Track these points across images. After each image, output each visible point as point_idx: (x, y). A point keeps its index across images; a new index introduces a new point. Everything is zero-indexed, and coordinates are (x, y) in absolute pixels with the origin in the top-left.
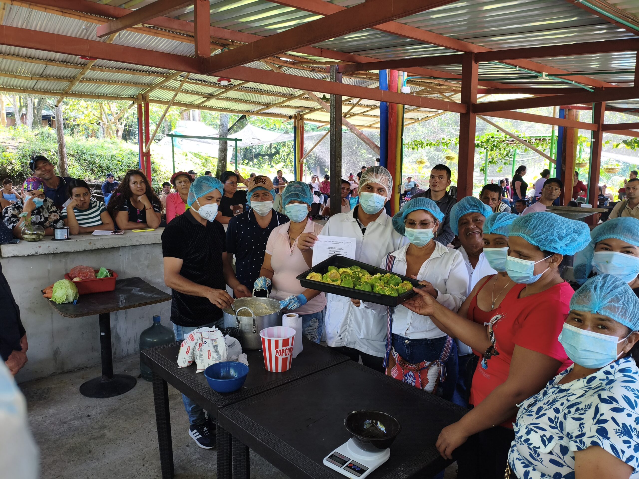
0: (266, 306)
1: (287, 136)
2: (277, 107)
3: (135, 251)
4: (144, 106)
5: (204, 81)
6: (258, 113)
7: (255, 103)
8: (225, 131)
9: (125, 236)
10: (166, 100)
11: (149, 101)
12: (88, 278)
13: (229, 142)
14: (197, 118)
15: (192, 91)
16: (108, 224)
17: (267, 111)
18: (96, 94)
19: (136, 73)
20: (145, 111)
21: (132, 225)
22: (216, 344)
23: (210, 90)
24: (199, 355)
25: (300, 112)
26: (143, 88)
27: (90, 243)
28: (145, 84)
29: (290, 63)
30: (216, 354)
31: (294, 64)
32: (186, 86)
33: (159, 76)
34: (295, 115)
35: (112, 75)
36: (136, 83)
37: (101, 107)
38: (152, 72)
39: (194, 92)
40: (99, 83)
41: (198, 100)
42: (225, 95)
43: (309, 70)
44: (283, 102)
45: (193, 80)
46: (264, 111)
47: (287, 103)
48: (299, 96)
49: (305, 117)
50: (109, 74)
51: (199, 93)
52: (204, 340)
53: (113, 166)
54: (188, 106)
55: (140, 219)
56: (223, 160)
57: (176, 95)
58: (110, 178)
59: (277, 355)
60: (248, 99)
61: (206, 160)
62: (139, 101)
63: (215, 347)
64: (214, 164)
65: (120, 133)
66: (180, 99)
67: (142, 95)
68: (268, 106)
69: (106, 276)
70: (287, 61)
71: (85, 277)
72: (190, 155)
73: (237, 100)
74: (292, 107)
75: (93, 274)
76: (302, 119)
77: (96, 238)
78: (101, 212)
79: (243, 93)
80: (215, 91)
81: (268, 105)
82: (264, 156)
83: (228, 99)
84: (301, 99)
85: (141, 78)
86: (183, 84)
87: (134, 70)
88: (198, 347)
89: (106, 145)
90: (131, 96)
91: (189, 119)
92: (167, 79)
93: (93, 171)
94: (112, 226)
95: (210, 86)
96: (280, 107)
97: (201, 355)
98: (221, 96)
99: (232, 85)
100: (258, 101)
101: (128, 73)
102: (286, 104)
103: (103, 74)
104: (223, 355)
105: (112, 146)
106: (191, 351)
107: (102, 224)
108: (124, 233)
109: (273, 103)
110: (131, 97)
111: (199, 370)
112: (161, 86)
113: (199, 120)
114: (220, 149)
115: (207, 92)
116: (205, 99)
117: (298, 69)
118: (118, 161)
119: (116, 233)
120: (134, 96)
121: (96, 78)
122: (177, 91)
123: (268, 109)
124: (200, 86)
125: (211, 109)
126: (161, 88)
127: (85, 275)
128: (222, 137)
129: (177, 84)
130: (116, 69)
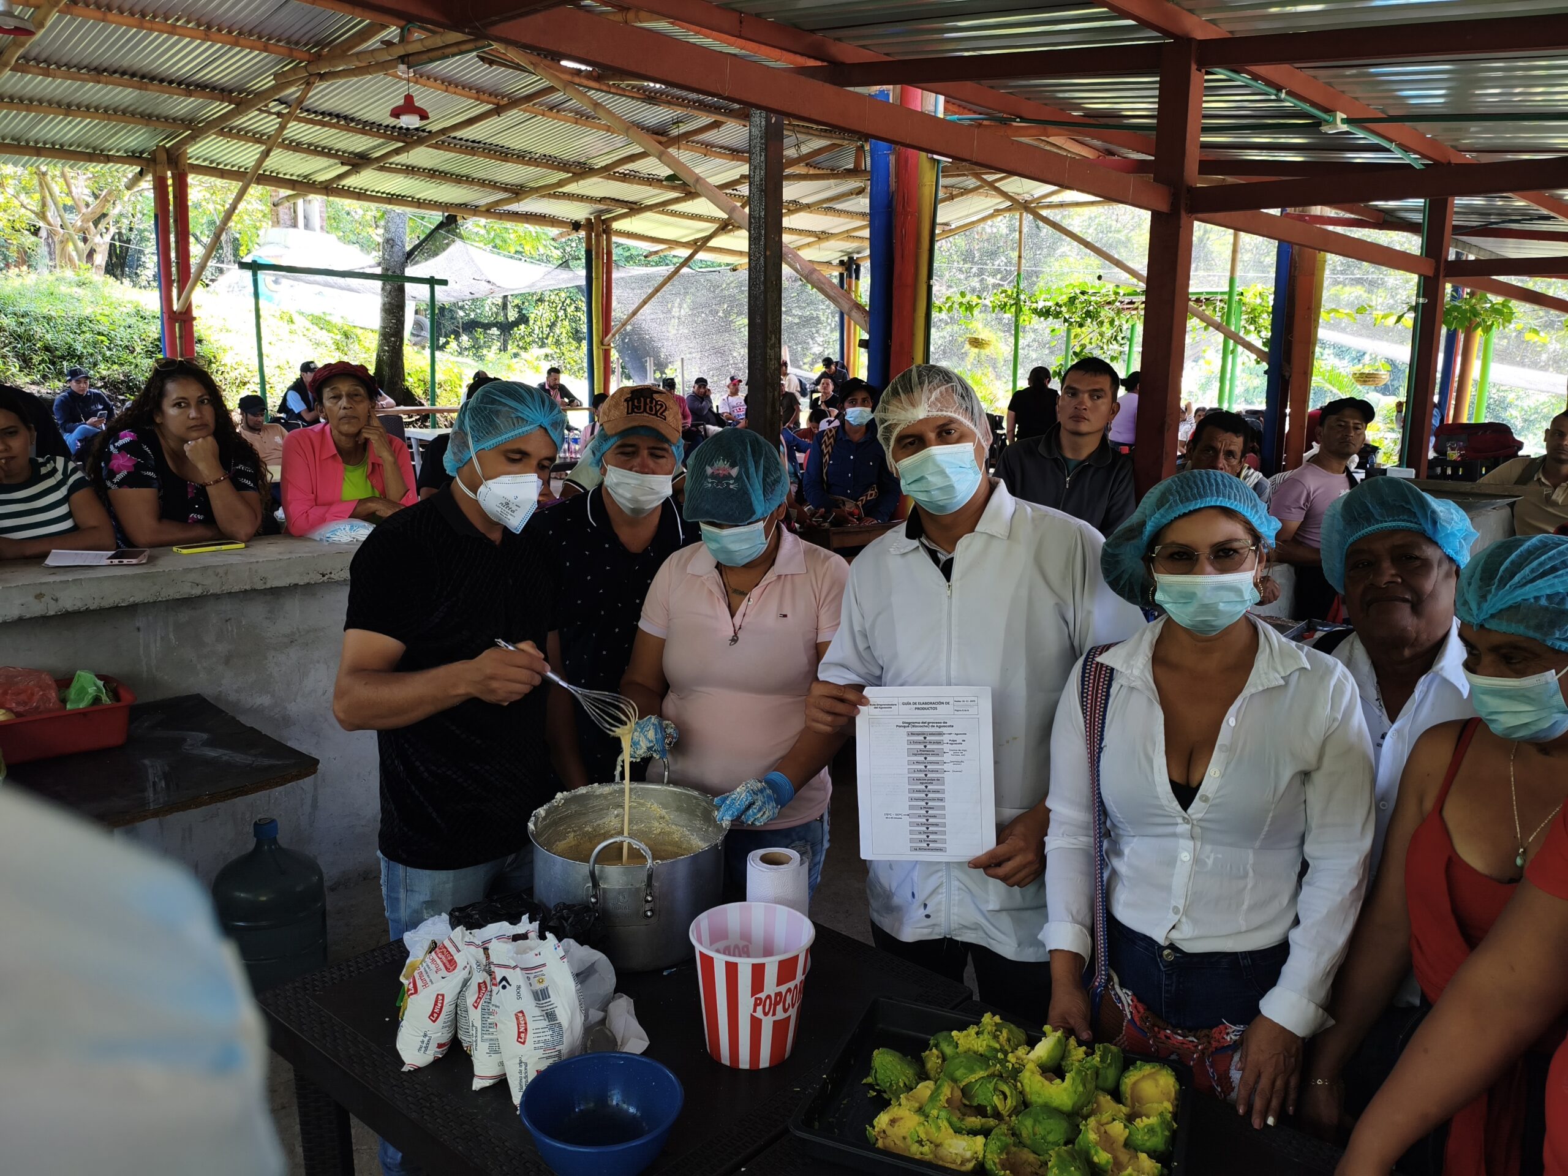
0: (663, 812)
1: (564, 275)
2: (543, 196)
3: (184, 616)
4: (174, 185)
5: (345, 118)
6: (489, 211)
7: (483, 183)
8: (398, 257)
9: (154, 570)
10: (235, 168)
11: (187, 169)
12: (37, 708)
13: (408, 286)
14: (316, 221)
15: (310, 145)
16: (94, 527)
17: (514, 207)
18: (31, 144)
19: (150, 87)
20: (175, 197)
21: (173, 531)
22: (542, 986)
23: (359, 143)
24: (478, 1024)
25: (602, 212)
26: (169, 131)
27: (39, 596)
28: (174, 119)
29: (588, 75)
30: (545, 1023)
31: (598, 78)
32: (297, 130)
33: (218, 100)
34: (589, 220)
35: (77, 90)
36: (150, 116)
37: (43, 184)
38: (198, 86)
39: (317, 147)
40: (38, 112)
41: (325, 170)
42: (402, 159)
43: (638, 99)
44: (561, 183)
45: (315, 112)
46: (505, 208)
47: (571, 188)
48: (606, 168)
49: (616, 225)
50: (70, 86)
51: (330, 150)
52: (499, 973)
53: (85, 347)
54: (297, 186)
55: (197, 512)
56: (393, 336)
57: (266, 154)
58: (78, 382)
59: (759, 1014)
60: (462, 173)
61: (346, 336)
62: (159, 168)
63: (541, 996)
64: (367, 345)
65: (101, 259)
66: (274, 166)
67: (167, 151)
68: (517, 194)
69: (97, 700)
70: (580, 71)
71: (25, 703)
72: (301, 322)
73: (434, 174)
74: (581, 198)
75: (53, 694)
76: (608, 231)
77: (57, 578)
78: (72, 490)
79: (453, 154)
80: (374, 147)
81: (518, 192)
82: (487, 326)
83: (410, 170)
84: (609, 177)
85: (165, 101)
86: (288, 122)
87: (143, 77)
88: (471, 996)
89: (64, 289)
90: (133, 152)
91: (295, 225)
92: (242, 107)
93: (24, 361)
94: (107, 536)
95: (363, 132)
96: (550, 196)
97: (489, 1026)
98: (391, 160)
99: (424, 131)
100: (490, 177)
101: (126, 86)
102: (566, 189)
103: (51, 83)
104: (571, 1023)
105: (80, 292)
106: (448, 1008)
107: (75, 528)
108: (151, 560)
109: (532, 185)
110: (133, 157)
111: (482, 1078)
112: (222, 127)
113: (322, 228)
114: (384, 305)
115: (351, 149)
116: (346, 168)
117: (610, 93)
118: (99, 334)
119: (125, 561)
120: (142, 153)
121: (30, 95)
122: (269, 142)
123: (519, 201)
124: (334, 131)
125: (360, 195)
126: (221, 133)
127: (23, 697)
128: (390, 273)
129: (267, 123)
130: (89, 70)
